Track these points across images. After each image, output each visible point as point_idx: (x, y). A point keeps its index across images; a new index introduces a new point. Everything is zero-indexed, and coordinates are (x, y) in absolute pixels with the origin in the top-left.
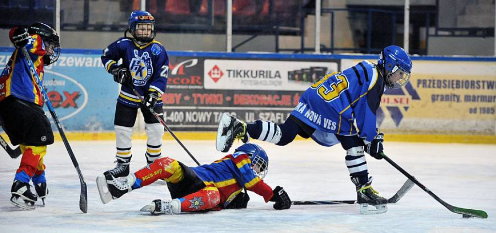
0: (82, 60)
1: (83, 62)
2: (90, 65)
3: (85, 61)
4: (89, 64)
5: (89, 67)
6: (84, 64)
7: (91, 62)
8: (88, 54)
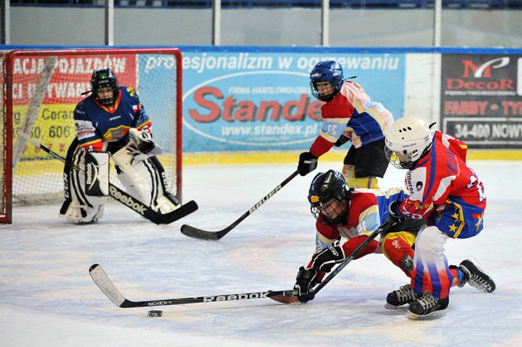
0: (357, 61)
1: (358, 63)
2: (368, 67)
3: (362, 62)
4: (365, 65)
5: (366, 70)
6: (359, 67)
7: (368, 63)
8: (364, 53)
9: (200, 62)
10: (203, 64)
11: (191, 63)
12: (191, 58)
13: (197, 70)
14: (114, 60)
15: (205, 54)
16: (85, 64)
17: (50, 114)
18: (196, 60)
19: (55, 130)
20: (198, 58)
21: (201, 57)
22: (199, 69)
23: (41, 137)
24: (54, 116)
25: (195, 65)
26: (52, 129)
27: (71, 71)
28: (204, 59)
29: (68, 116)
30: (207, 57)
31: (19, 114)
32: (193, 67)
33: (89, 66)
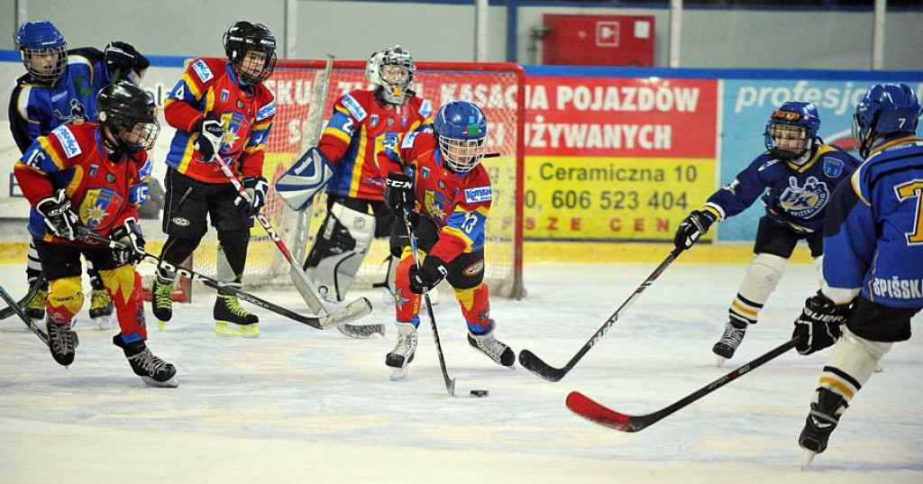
9: (840, 97)
10: (845, 101)
11: (824, 99)
12: (823, 91)
13: (833, 110)
14: (677, 90)
15: (849, 84)
16: (622, 97)
17: (553, 171)
18: (833, 94)
19: (564, 197)
20: (836, 91)
21: (843, 89)
22: (838, 107)
23: (536, 207)
24: (560, 174)
25: (830, 102)
26: (558, 195)
27: (596, 107)
28: (848, 92)
29: (588, 176)
30: (853, 90)
31: (498, 170)
32: (826, 104)
33: (629, 99)
